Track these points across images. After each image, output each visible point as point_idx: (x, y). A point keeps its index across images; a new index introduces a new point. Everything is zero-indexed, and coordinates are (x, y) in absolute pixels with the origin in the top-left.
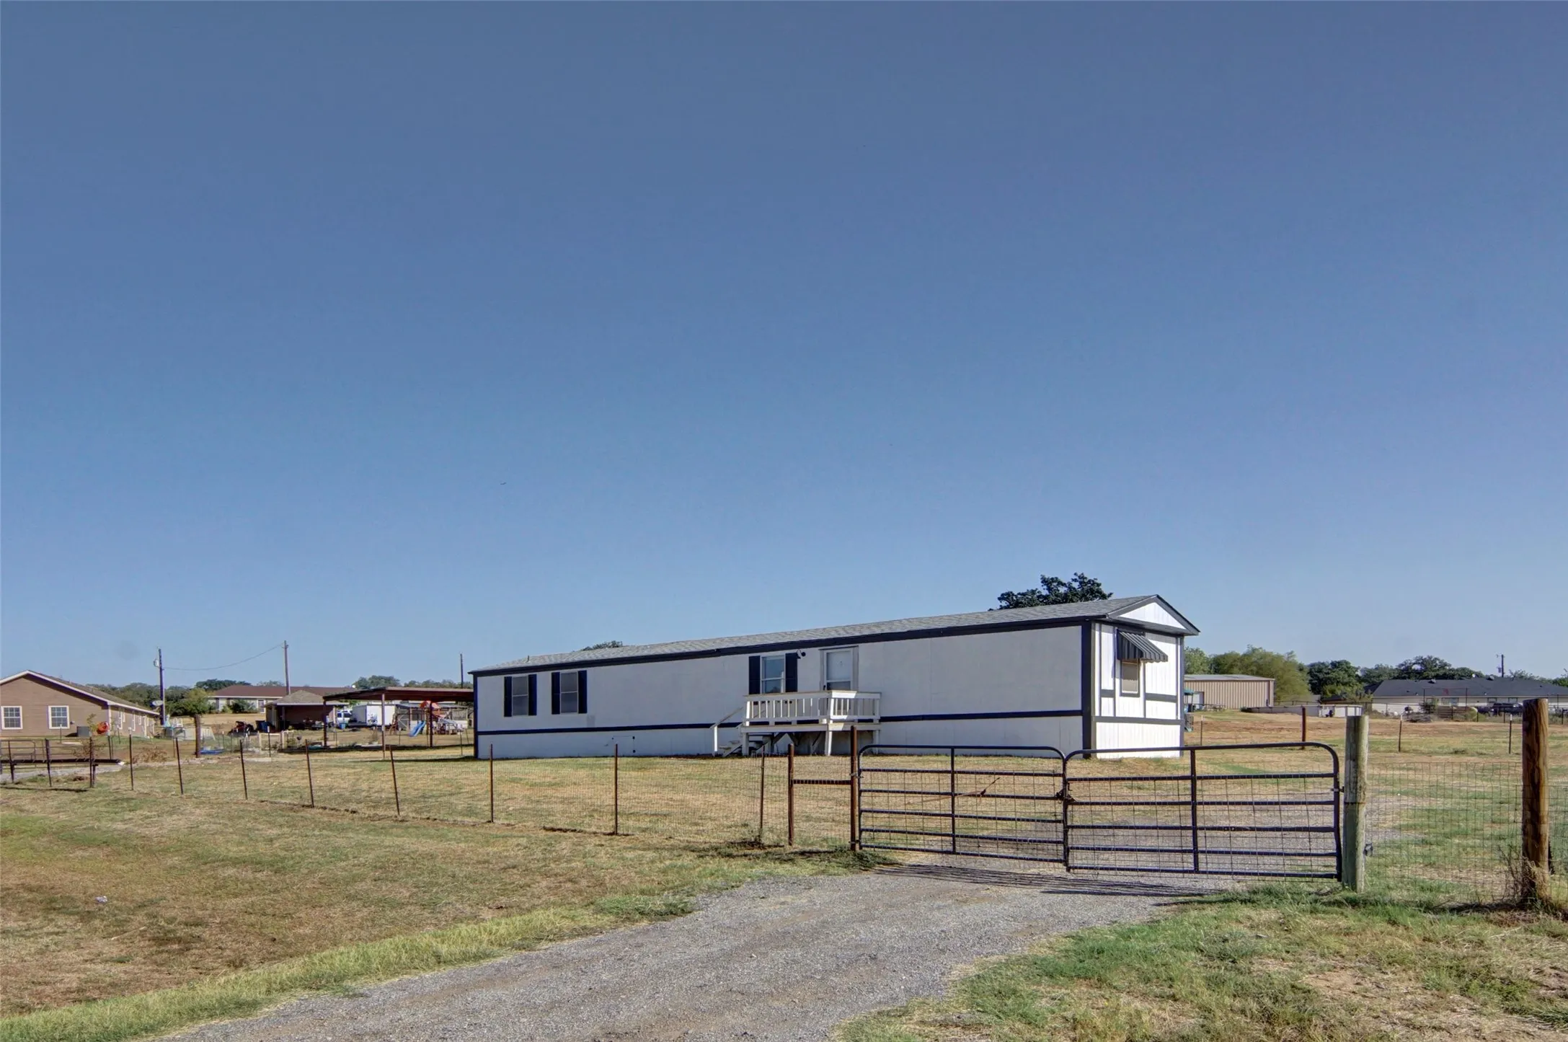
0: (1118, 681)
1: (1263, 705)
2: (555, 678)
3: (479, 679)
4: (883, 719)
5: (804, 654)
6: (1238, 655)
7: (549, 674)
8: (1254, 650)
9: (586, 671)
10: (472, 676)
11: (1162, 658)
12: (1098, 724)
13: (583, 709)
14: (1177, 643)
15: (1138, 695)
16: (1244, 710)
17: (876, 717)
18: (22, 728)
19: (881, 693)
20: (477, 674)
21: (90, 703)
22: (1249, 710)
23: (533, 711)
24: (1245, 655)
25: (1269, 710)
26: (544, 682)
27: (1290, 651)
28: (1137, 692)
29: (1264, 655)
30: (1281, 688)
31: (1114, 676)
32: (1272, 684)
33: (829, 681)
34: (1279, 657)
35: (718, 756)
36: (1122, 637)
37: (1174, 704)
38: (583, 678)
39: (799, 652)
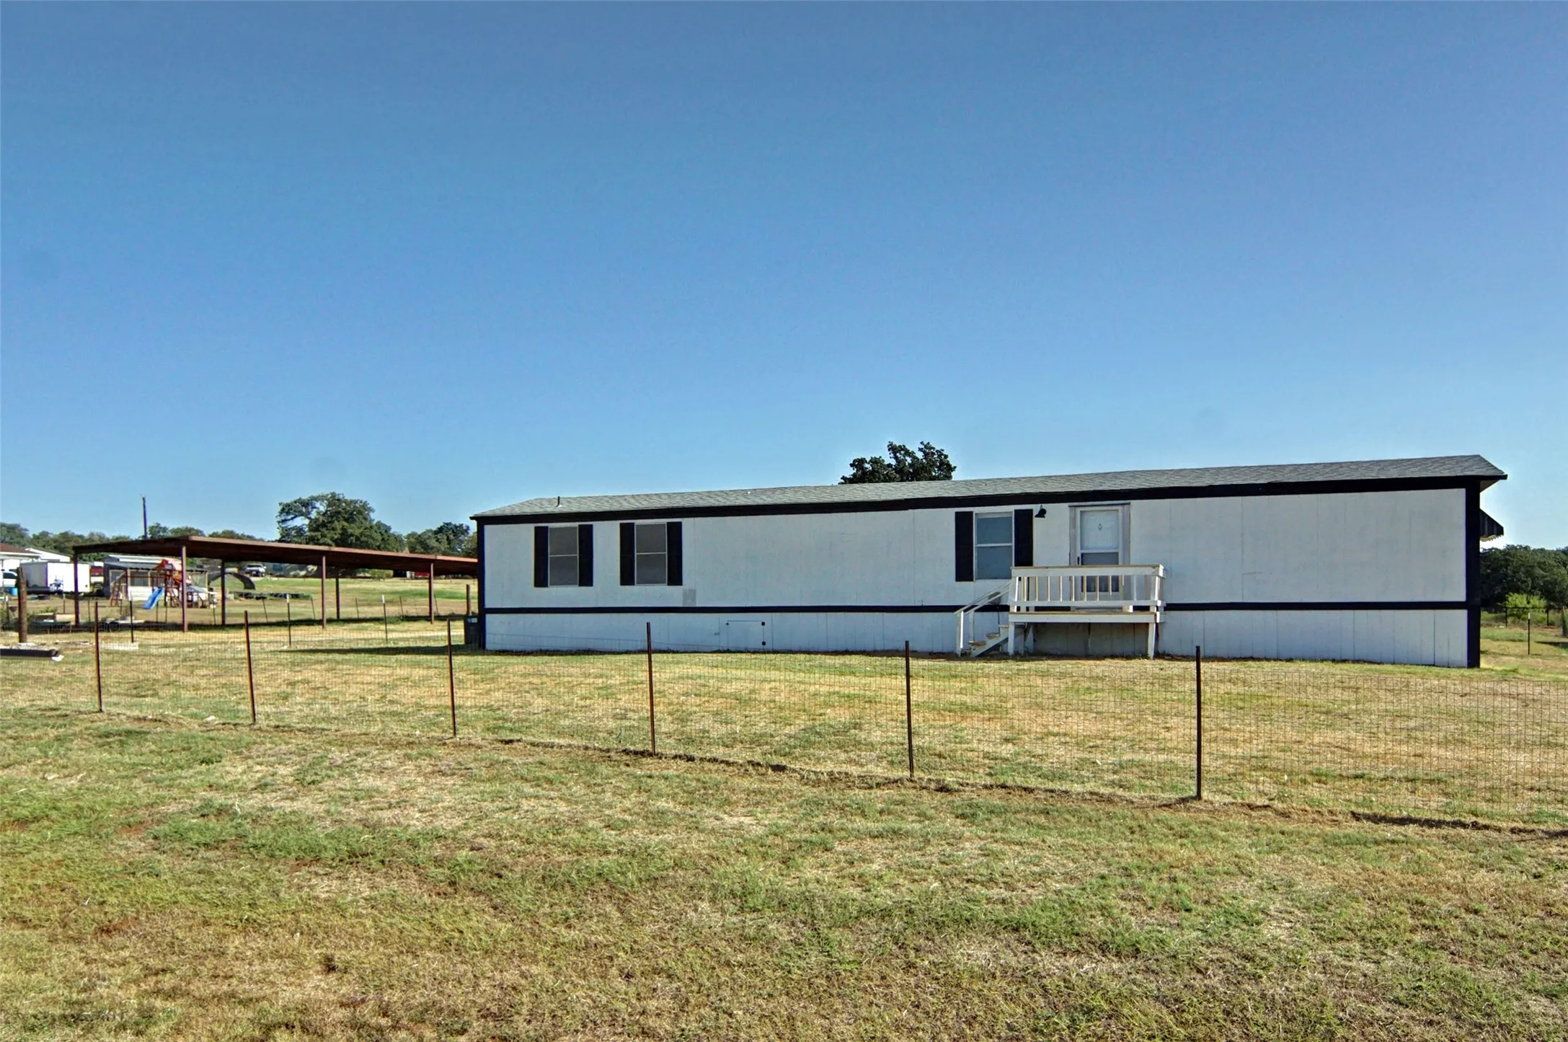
2: (627, 533)
3: (488, 528)
4: (1169, 608)
5: (1042, 513)
7: (614, 527)
9: (680, 523)
10: (475, 522)
13: (675, 577)
20: (482, 521)
23: (586, 578)
26: (607, 538)
33: (1084, 551)
35: (965, 656)
38: (675, 534)
39: (1036, 508)
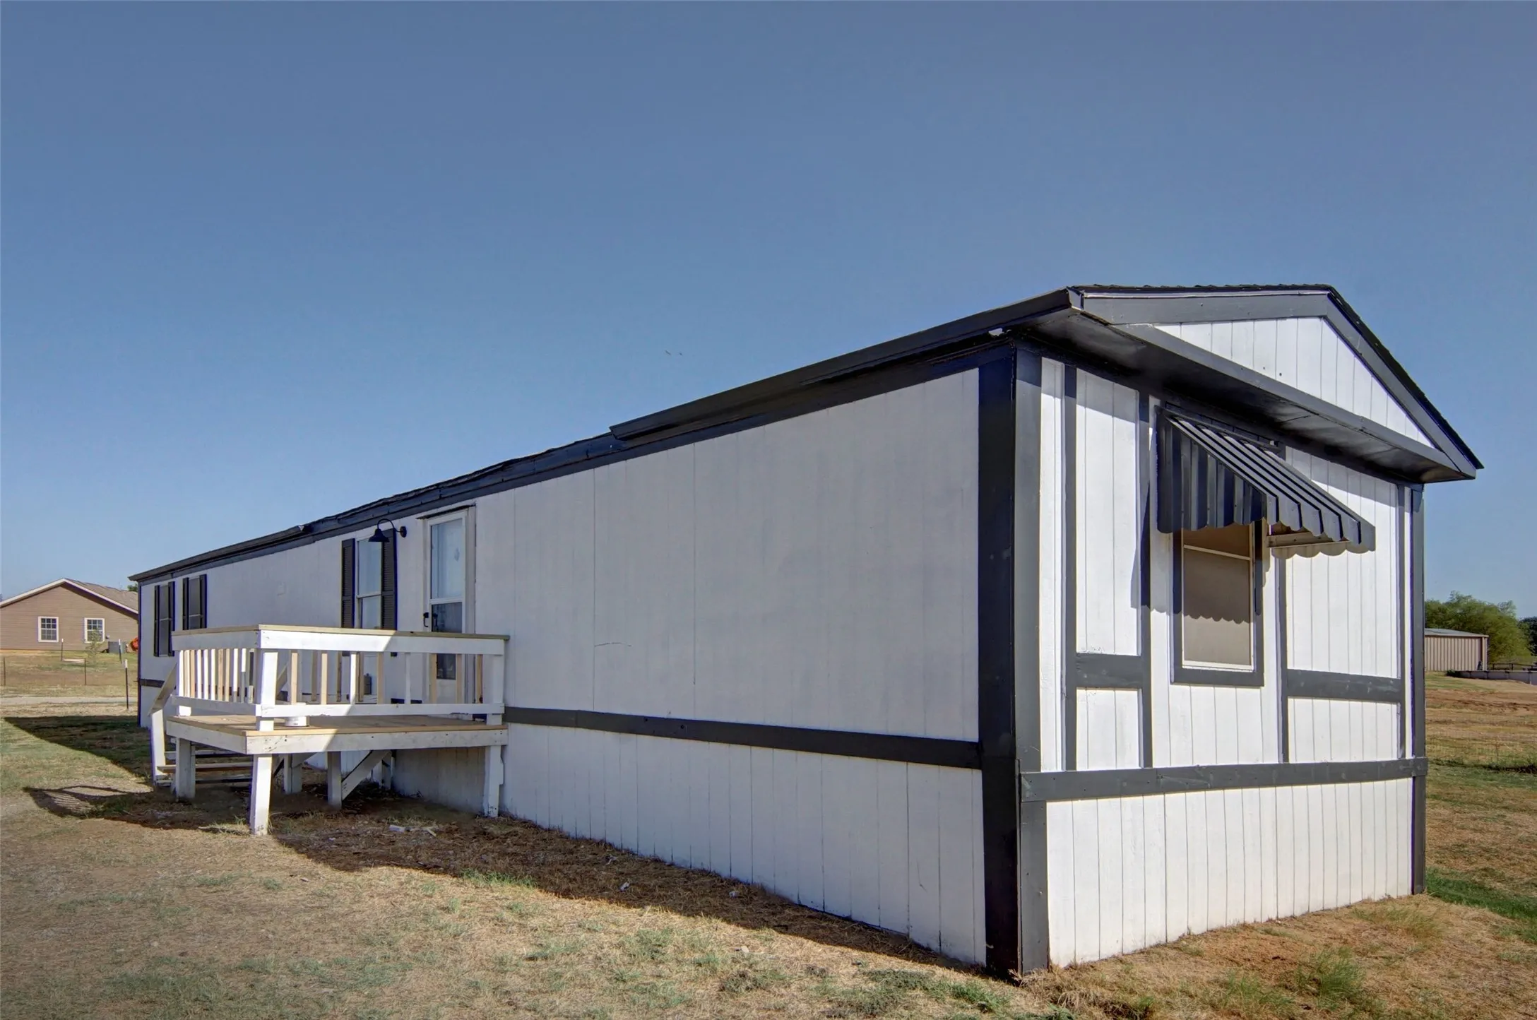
0: (1161, 622)
1: (1473, 668)
2: (186, 589)
4: (513, 715)
5: (405, 531)
6: (1437, 603)
7: (181, 581)
8: (1460, 598)
9: (206, 576)
11: (1350, 533)
12: (1055, 810)
14: (1401, 502)
15: (1254, 680)
16: (1450, 674)
17: (493, 707)
18: (58, 641)
19: (506, 639)
21: (125, 617)
22: (1458, 674)
24: (1448, 604)
25: (1486, 676)
27: (1507, 601)
28: (1250, 668)
29: (1470, 608)
30: (1495, 648)
31: (1144, 598)
32: (1485, 641)
33: (436, 601)
34: (1491, 608)
36: (1178, 435)
37: (1393, 708)
39: (401, 526)
